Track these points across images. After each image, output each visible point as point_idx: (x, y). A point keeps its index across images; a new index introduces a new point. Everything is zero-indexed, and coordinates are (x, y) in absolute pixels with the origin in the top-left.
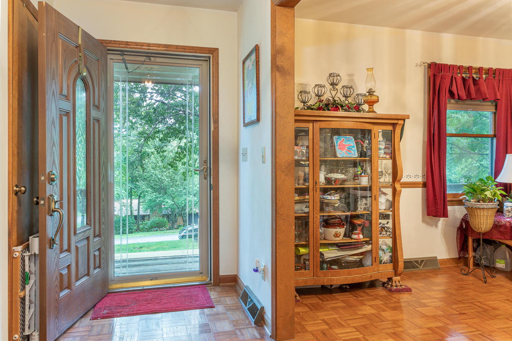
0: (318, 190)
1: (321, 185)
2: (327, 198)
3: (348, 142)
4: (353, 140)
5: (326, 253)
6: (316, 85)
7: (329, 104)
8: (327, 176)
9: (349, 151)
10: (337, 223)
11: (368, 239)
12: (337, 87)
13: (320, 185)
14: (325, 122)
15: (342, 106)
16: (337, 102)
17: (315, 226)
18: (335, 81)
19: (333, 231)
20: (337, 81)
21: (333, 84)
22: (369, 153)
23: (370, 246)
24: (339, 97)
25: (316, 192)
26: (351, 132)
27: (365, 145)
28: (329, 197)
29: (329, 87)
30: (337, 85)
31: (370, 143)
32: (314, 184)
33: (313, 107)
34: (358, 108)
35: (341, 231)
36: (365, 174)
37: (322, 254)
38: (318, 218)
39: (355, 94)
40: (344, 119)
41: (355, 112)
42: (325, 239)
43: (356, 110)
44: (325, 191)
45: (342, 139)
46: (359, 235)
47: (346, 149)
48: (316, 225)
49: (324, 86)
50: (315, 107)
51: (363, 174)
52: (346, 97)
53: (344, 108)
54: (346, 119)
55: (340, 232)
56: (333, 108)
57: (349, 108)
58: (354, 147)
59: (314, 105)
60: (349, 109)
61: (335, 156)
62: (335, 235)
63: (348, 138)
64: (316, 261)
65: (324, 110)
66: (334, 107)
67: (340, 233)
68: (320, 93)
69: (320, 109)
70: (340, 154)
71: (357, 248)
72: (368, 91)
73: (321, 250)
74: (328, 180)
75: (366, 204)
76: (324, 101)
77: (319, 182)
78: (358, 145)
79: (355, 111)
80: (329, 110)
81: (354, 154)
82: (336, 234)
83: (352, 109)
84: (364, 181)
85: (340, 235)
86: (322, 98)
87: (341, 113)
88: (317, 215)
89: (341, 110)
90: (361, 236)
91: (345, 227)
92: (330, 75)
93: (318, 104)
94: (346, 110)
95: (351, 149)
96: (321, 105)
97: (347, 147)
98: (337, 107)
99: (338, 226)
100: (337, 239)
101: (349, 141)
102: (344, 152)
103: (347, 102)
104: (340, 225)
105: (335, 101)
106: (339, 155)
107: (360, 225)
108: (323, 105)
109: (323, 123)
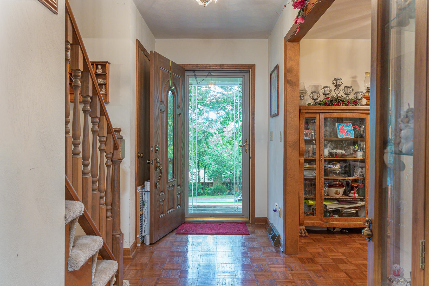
0: (323, 161)
1: (326, 158)
2: (330, 166)
3: (347, 127)
4: (352, 125)
5: (329, 205)
6: (324, 87)
7: (333, 100)
8: (330, 151)
9: (348, 133)
10: (338, 185)
11: (362, 198)
12: (339, 88)
13: (324, 157)
14: (328, 113)
15: (343, 101)
16: (339, 98)
17: (320, 186)
18: (338, 84)
19: (334, 190)
20: (340, 84)
21: (337, 86)
22: (364, 136)
23: (364, 202)
24: (342, 94)
25: (321, 162)
26: (352, 120)
27: (362, 129)
28: (332, 166)
29: (333, 88)
30: (339, 86)
31: (365, 128)
32: (320, 157)
33: (321, 103)
34: (356, 102)
35: (341, 190)
36: (360, 150)
37: (326, 206)
38: (322, 180)
39: (354, 92)
40: (343, 111)
41: (353, 105)
42: (328, 195)
43: (354, 104)
44: (329, 162)
45: (343, 125)
46: (354, 194)
47: (346, 132)
48: (321, 185)
49: (330, 87)
50: (322, 103)
51: (359, 150)
52: (347, 94)
53: (345, 103)
54: (344, 111)
55: (339, 191)
56: (336, 103)
57: (348, 102)
58: (351, 131)
59: (322, 101)
60: (348, 103)
61: (337, 137)
62: (336, 193)
63: (347, 124)
64: (321, 210)
65: (329, 105)
66: (337, 102)
67: (340, 192)
68: (326, 92)
69: (325, 104)
70: (340, 136)
71: (354, 203)
72: (366, 89)
73: (324, 203)
74: (331, 154)
75: (361, 172)
76: (329, 99)
77: (324, 155)
78: (355, 129)
79: (353, 104)
80: (333, 105)
81: (351, 136)
82: (336, 192)
83: (351, 103)
84: (360, 155)
85: (340, 193)
86: (328, 96)
87: (342, 107)
88: (321, 178)
89: (342, 105)
90: (356, 195)
91: (345, 188)
92: (335, 79)
93: (325, 100)
94: (346, 105)
95: (349, 132)
96: (327, 101)
97: (346, 130)
98: (339, 102)
99: (338, 187)
100: (338, 196)
101: (348, 126)
102: (344, 134)
103: (348, 98)
104: (341, 186)
105: (338, 97)
106: (339, 137)
107: (356, 187)
108: (328, 101)
109: (327, 114)
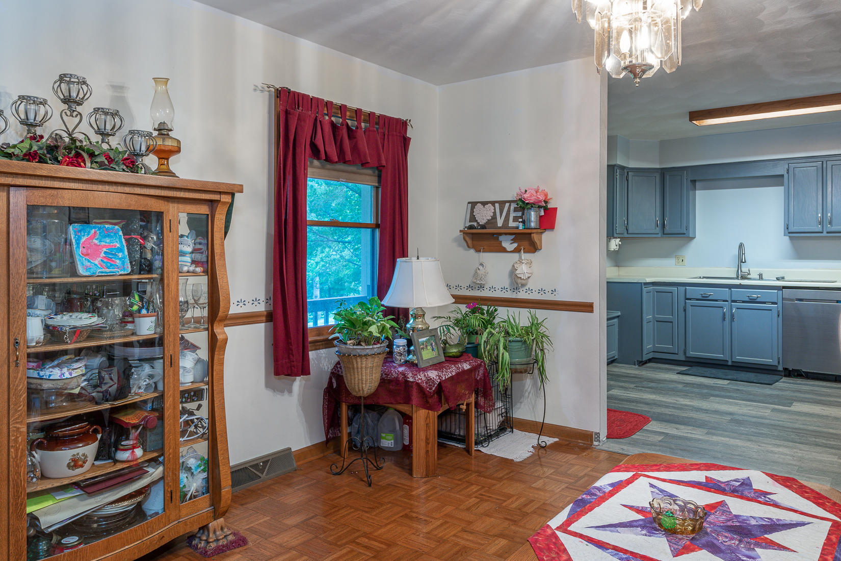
0: (23, 361)
1: (34, 347)
2: (50, 375)
3: (108, 240)
4: (121, 233)
5: (46, 514)
6: (22, 98)
7: (57, 147)
8: (50, 322)
9: (109, 259)
10: (78, 434)
11: (155, 455)
12: (79, 109)
13: (28, 347)
14: (43, 190)
15: (92, 155)
16: (78, 144)
17: (12, 454)
18: (74, 95)
19: (66, 455)
20: (81, 95)
21: (67, 100)
22: (157, 264)
23: (161, 469)
24: (86, 132)
25: (17, 365)
26: (115, 214)
27: (149, 245)
28: (56, 373)
29: (56, 106)
30: (79, 104)
31: (161, 241)
32: (12, 347)
33: (12, 150)
34: (133, 163)
35: (89, 450)
36: (148, 309)
37: (33, 519)
38: (21, 432)
39: (125, 131)
40: (95, 187)
41: (124, 170)
42: (43, 477)
43: (127, 167)
44: (44, 358)
45: (93, 231)
46: (133, 452)
47: (103, 255)
48: (17, 450)
49: (44, 103)
50: (16, 151)
51: (144, 312)
52: (104, 134)
53: (98, 160)
54: (100, 187)
55: (84, 455)
56: (69, 158)
57: (110, 160)
58: (121, 250)
59: (14, 146)
60: (110, 162)
61: (74, 272)
62: (72, 464)
63: (107, 230)
64: (17, 541)
65: (42, 161)
66: (71, 155)
67: (86, 457)
68: (31, 116)
69: (30, 156)
70: (87, 268)
71: (132, 480)
72: (156, 127)
73: (29, 510)
74: (53, 333)
75: (151, 376)
76: (44, 140)
77: (26, 341)
78: (133, 245)
79: (125, 167)
80: (59, 162)
81: (121, 267)
82: (73, 460)
83: (117, 164)
84: (147, 326)
85: (85, 462)
86: (39, 131)
87: (89, 171)
88: (18, 426)
89: (88, 164)
90: (139, 452)
91: (99, 436)
92: (62, 78)
93: (26, 145)
94: (101, 166)
95: (115, 254)
96: (35, 148)
97: (105, 250)
98: (78, 155)
99: (80, 440)
100: (79, 471)
101: (109, 236)
102: (96, 262)
103: (105, 146)
104: (84, 438)
105: (73, 140)
106: (81, 270)
107: (136, 427)
108: (41, 148)
109: (37, 192)
